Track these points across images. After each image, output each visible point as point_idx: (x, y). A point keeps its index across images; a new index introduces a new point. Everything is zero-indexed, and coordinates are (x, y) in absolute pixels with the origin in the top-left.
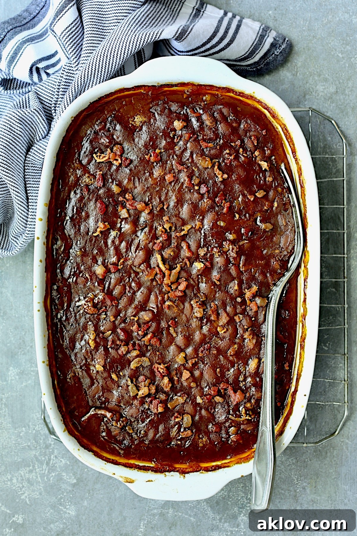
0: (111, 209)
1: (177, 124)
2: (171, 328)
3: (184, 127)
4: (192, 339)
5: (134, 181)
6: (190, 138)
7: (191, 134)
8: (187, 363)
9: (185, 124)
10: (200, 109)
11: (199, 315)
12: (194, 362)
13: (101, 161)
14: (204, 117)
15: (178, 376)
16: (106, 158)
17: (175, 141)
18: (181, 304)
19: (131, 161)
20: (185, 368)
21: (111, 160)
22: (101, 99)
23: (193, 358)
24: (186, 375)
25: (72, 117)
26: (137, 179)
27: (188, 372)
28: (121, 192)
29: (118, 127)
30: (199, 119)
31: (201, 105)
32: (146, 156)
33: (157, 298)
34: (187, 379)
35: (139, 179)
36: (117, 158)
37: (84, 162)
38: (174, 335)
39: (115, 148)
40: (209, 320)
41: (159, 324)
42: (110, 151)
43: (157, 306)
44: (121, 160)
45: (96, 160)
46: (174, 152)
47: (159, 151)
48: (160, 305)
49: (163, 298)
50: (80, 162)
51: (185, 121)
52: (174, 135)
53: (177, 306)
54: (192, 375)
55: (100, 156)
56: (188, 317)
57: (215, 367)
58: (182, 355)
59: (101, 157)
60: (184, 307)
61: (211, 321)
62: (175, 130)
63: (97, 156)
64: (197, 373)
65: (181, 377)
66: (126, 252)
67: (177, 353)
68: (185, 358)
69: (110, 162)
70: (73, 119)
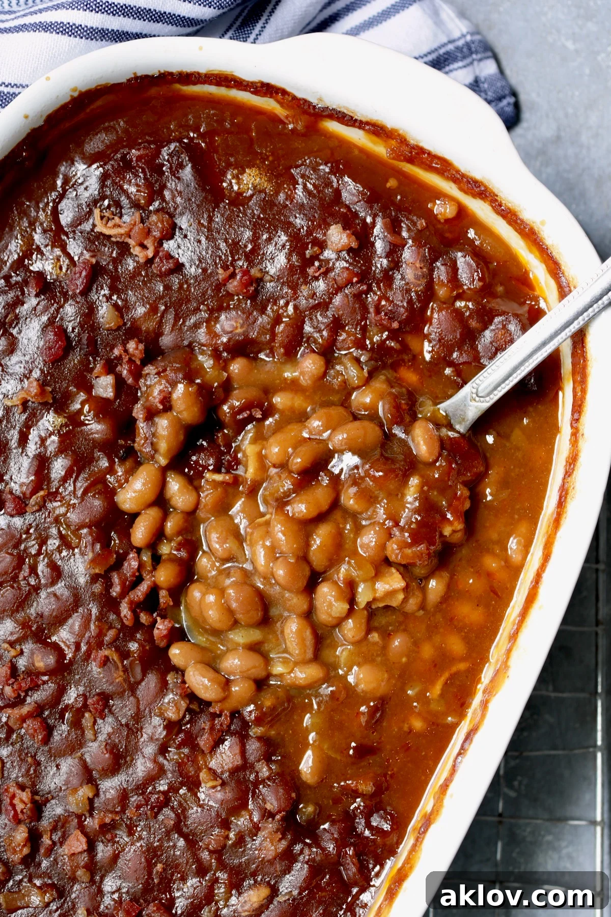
0: (75, 359)
1: (337, 236)
2: (87, 715)
3: (350, 250)
4: (129, 765)
5: (162, 316)
6: (349, 282)
7: (357, 275)
8: (91, 815)
9: (354, 245)
10: (409, 230)
11: (172, 714)
12: (107, 820)
13: (107, 232)
14: (408, 254)
15: (56, 837)
16: (122, 231)
17: (311, 271)
18: (138, 670)
19: (179, 267)
20: (81, 827)
21: (131, 242)
22: (166, 78)
23: (111, 812)
24: (77, 843)
25: (74, 90)
26: (170, 317)
27: (83, 840)
28: (119, 328)
29: (187, 172)
30: (394, 252)
31: (415, 224)
32: (220, 271)
33: (86, 625)
34: (73, 854)
35: (176, 319)
36: (149, 243)
37: (66, 218)
38: (89, 734)
39: (154, 218)
40: (190, 741)
41: (61, 691)
42: (138, 220)
43: (78, 646)
44: (156, 253)
45: (94, 225)
46: (295, 297)
47: (259, 275)
48: (84, 648)
49: (101, 634)
50: (55, 213)
51: (357, 238)
52: (315, 257)
53: (125, 670)
54: (91, 848)
55: (109, 219)
56: (142, 707)
57: (155, 855)
58: (85, 792)
59: (110, 224)
60: (142, 680)
61: (195, 747)
62: (322, 245)
63: (102, 218)
64: (103, 851)
65: (61, 844)
66: (64, 480)
67: (75, 781)
68: (91, 801)
69: (127, 245)
70: (76, 94)
